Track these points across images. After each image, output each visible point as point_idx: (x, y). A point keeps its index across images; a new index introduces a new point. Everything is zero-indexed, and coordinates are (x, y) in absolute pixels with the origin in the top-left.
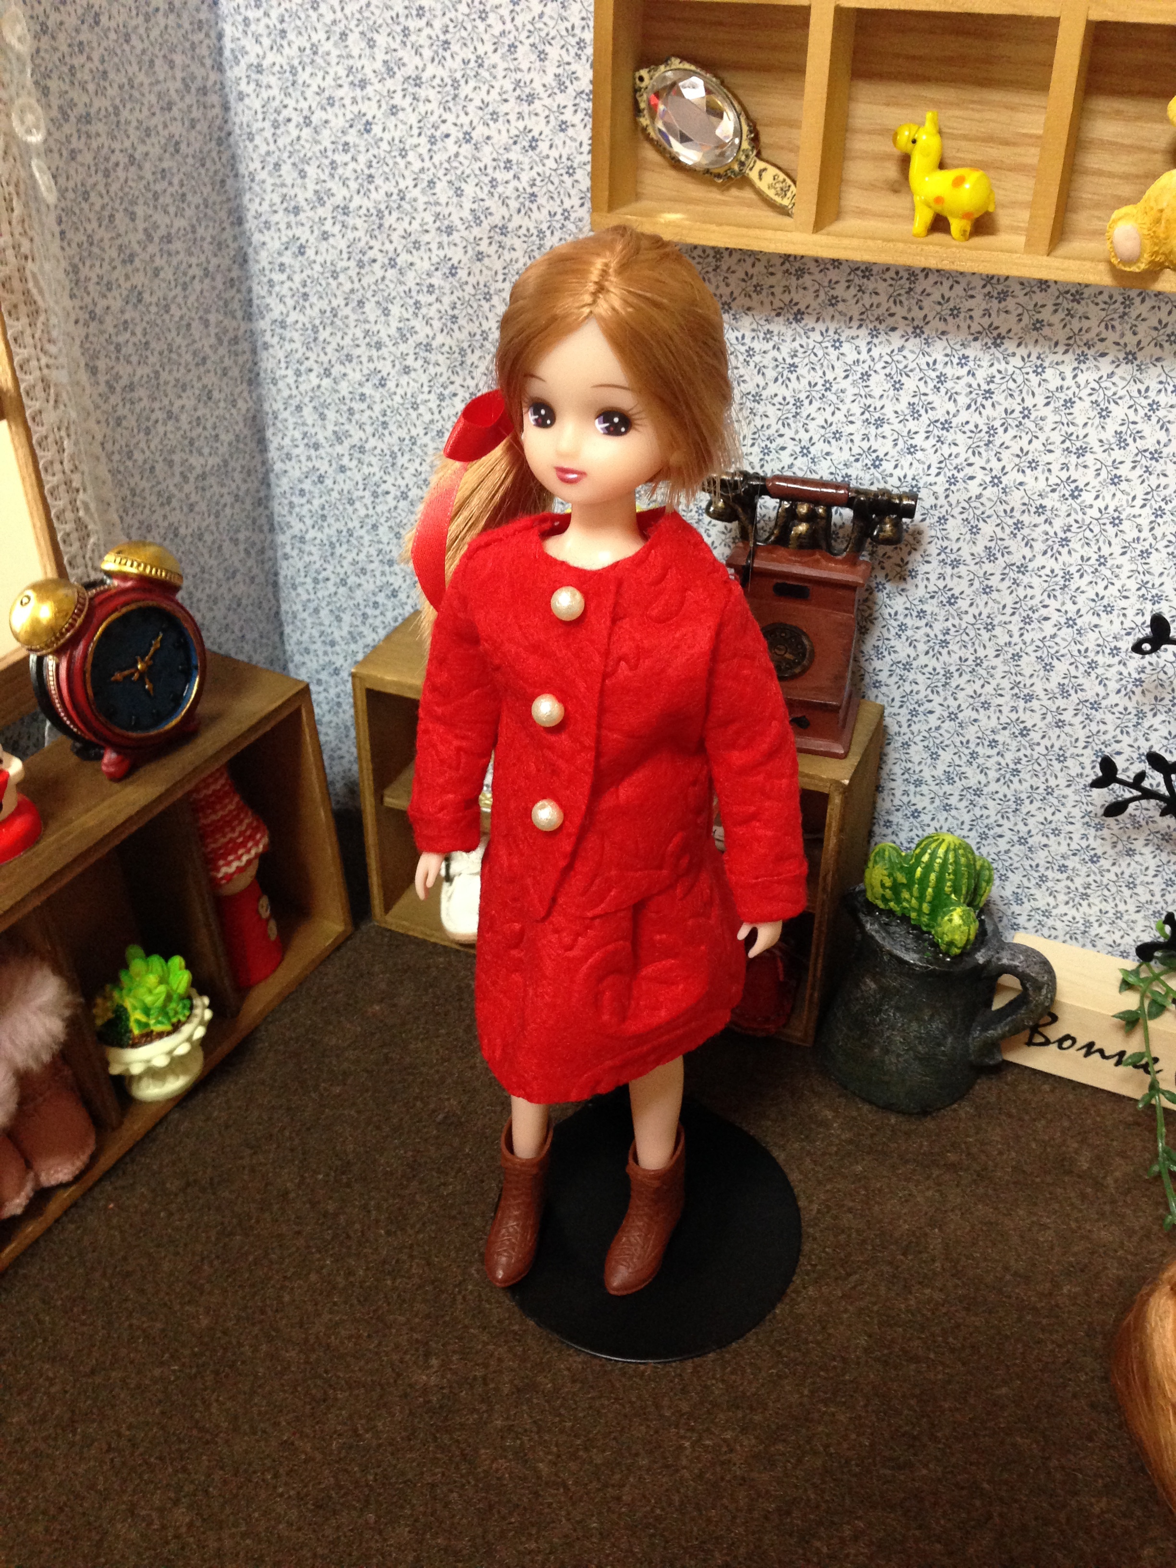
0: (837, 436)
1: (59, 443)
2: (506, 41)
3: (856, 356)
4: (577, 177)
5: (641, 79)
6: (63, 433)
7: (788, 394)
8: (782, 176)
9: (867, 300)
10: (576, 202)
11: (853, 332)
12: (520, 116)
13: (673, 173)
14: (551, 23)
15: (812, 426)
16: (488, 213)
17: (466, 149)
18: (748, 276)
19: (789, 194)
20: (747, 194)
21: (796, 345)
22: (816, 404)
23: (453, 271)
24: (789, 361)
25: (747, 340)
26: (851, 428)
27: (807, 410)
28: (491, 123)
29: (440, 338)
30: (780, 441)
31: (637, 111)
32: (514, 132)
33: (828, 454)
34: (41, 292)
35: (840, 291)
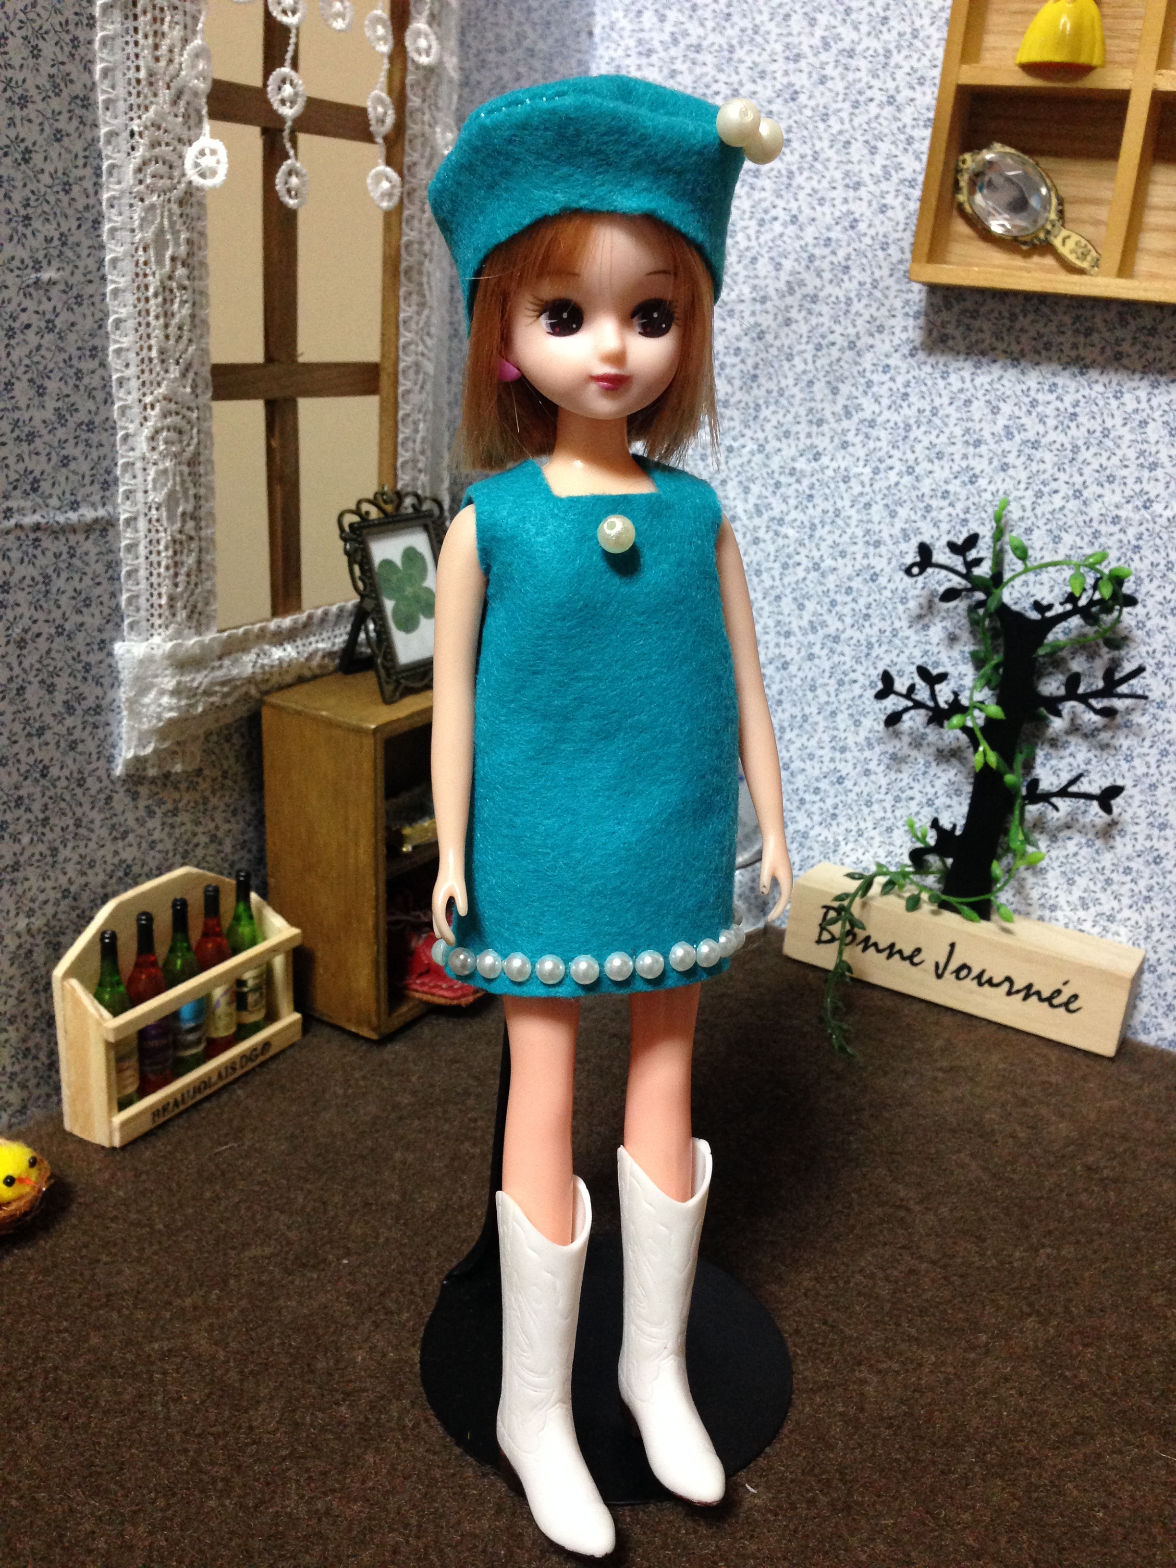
0: (1111, 479)
1: (415, 423)
2: (842, 138)
3: (1135, 405)
4: (890, 251)
5: (964, 162)
6: (421, 416)
7: (1066, 441)
8: (1084, 242)
9: (1150, 355)
10: (886, 272)
11: (1135, 384)
12: (846, 201)
13: (982, 244)
14: (885, 123)
15: (1087, 470)
16: (802, 284)
17: (792, 230)
18: (1040, 335)
19: (1089, 258)
20: (1049, 261)
21: (1079, 396)
22: (1093, 450)
23: (761, 336)
24: (1071, 410)
25: (1032, 393)
26: (1125, 472)
27: (1084, 454)
28: (818, 208)
29: (739, 395)
30: (1054, 485)
31: (957, 188)
32: (837, 214)
33: (1100, 496)
34: (430, 288)
35: (1125, 347)
